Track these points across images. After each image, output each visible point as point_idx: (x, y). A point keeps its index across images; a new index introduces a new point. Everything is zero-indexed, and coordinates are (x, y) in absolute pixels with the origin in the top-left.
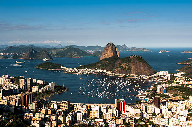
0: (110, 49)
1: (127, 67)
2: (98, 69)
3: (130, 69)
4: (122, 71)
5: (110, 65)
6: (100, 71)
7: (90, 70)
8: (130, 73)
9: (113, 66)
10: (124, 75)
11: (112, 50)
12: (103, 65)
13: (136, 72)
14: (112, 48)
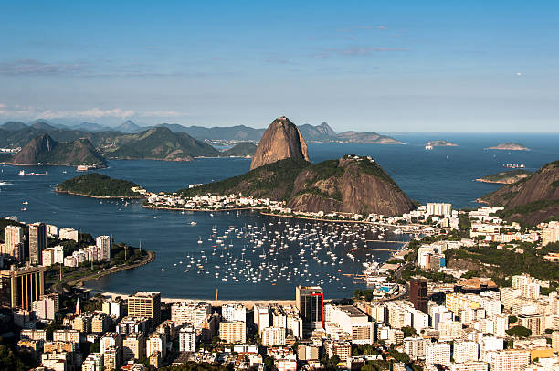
0: (280, 135)
1: (331, 191)
2: (244, 196)
3: (338, 196)
4: (315, 203)
5: (282, 185)
6: (251, 201)
7: (219, 198)
8: (338, 208)
9: (291, 188)
10: (321, 213)
11: (288, 140)
12: (259, 185)
13: (356, 207)
14: (286, 133)
